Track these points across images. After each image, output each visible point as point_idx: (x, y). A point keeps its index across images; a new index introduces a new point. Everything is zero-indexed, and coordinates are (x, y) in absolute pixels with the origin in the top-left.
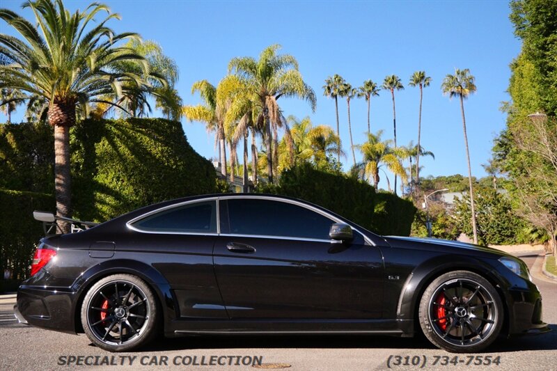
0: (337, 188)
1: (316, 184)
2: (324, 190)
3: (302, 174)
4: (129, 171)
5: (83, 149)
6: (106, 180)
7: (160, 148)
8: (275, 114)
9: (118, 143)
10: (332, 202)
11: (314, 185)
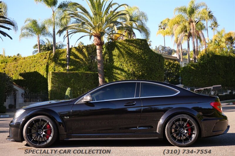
0: (228, 62)
2: (221, 64)
3: (208, 57)
7: (137, 51)
8: (194, 31)
10: (226, 69)
11: (215, 62)
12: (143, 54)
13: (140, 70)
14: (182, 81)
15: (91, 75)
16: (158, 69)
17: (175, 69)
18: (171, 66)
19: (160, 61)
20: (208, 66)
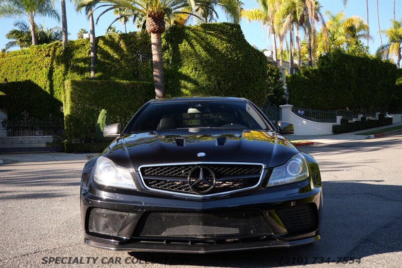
0: (364, 68)
1: (347, 65)
2: (353, 70)
3: (335, 58)
4: (203, 64)
5: (171, 49)
6: (188, 71)
7: (225, 45)
8: (313, 12)
9: (195, 43)
10: (360, 79)
11: (344, 66)
12: (235, 49)
14: (290, 98)
15: (140, 88)
17: (274, 78)
20: (335, 74)
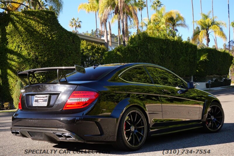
0: (164, 47)
2: (155, 48)
3: (140, 39)
4: (25, 42)
6: (12, 48)
7: (41, 27)
8: (122, 4)
11: (147, 46)
12: (50, 31)
13: (45, 54)
16: (72, 53)
17: (100, 55)
18: (94, 50)
19: (73, 42)
20: (139, 51)
